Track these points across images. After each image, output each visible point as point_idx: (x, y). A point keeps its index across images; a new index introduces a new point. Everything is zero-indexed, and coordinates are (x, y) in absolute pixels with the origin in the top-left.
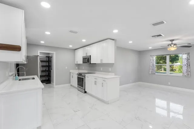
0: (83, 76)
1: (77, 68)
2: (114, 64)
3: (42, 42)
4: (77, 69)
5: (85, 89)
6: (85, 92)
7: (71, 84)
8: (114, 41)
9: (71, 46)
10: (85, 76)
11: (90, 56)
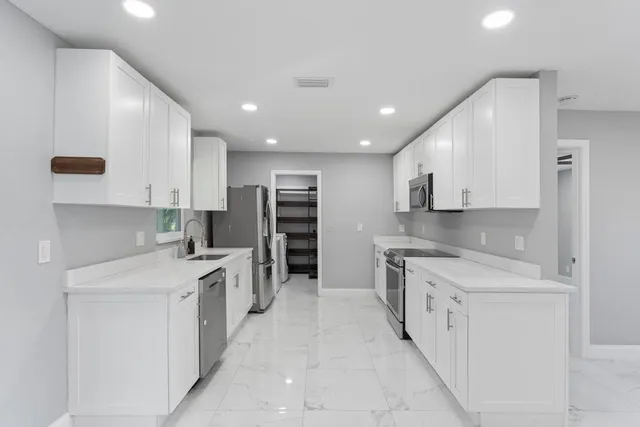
0: (398, 266)
1: (402, 229)
2: (536, 211)
3: (272, 141)
4: (400, 234)
5: (404, 323)
6: (406, 337)
7: (376, 290)
8: (537, 81)
9: (365, 143)
10: (404, 267)
11: (431, 176)
